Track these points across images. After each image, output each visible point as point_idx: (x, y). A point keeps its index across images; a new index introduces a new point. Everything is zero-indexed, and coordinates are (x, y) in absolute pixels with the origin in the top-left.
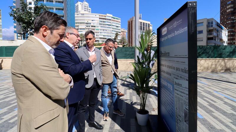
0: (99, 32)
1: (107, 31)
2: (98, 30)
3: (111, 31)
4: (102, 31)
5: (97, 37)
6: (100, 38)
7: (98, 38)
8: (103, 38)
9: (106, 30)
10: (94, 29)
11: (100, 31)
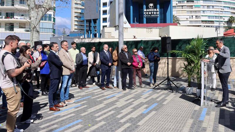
0: (199, 11)
1: (215, 7)
2: (198, 7)
3: (223, 8)
4: (206, 9)
5: (197, 19)
6: (202, 21)
7: (199, 21)
8: (209, 21)
9: (213, 6)
10: (192, 6)
11: (201, 9)
